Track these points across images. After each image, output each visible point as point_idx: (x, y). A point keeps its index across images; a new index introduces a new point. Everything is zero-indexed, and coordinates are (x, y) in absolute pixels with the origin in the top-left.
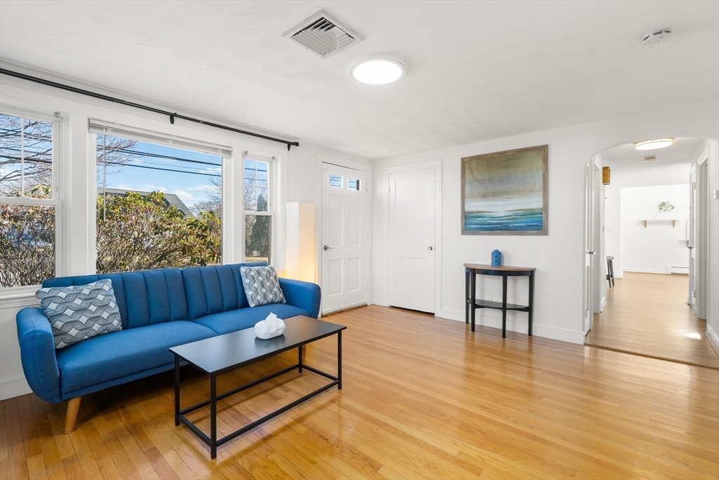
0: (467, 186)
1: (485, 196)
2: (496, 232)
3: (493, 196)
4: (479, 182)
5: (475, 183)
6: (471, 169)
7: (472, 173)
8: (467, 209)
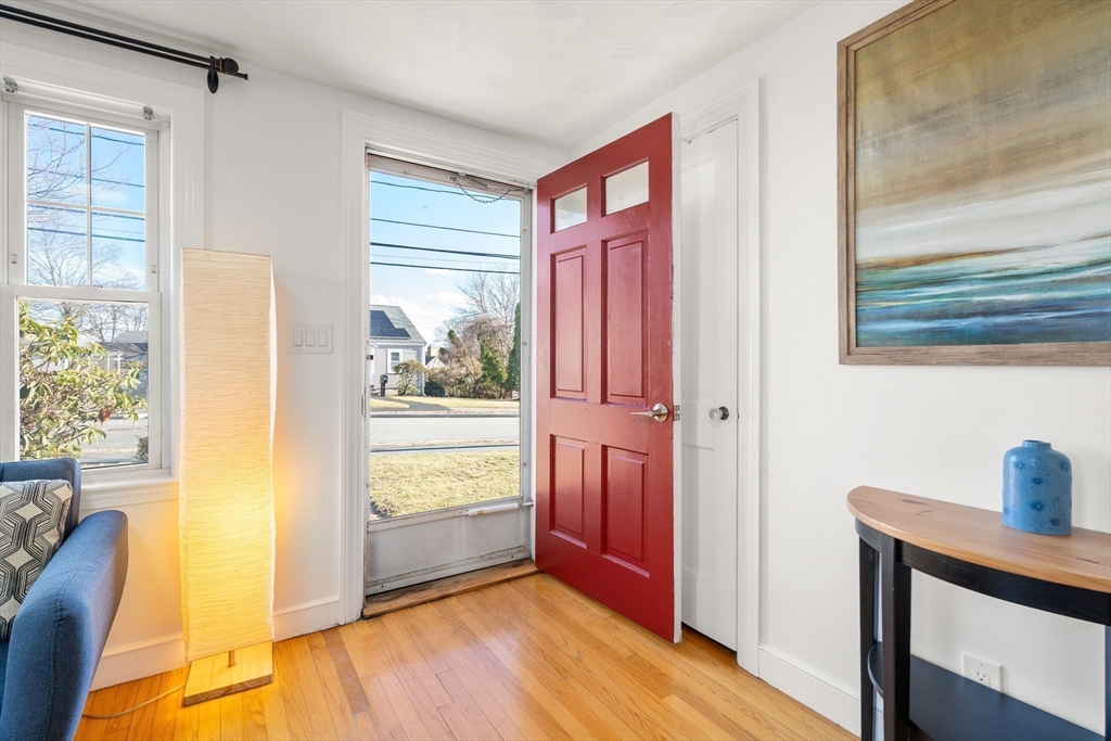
0: (867, 156)
1: (957, 181)
2: (1024, 348)
3: (1007, 171)
4: (926, 120)
5: (908, 129)
6: (884, 74)
7: (890, 91)
8: (867, 252)
